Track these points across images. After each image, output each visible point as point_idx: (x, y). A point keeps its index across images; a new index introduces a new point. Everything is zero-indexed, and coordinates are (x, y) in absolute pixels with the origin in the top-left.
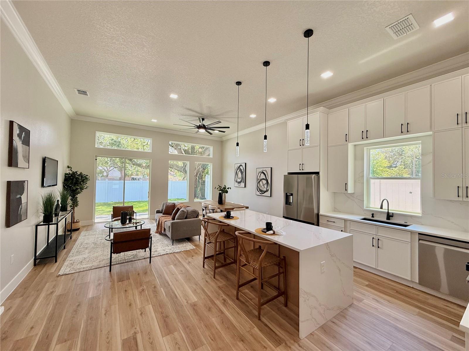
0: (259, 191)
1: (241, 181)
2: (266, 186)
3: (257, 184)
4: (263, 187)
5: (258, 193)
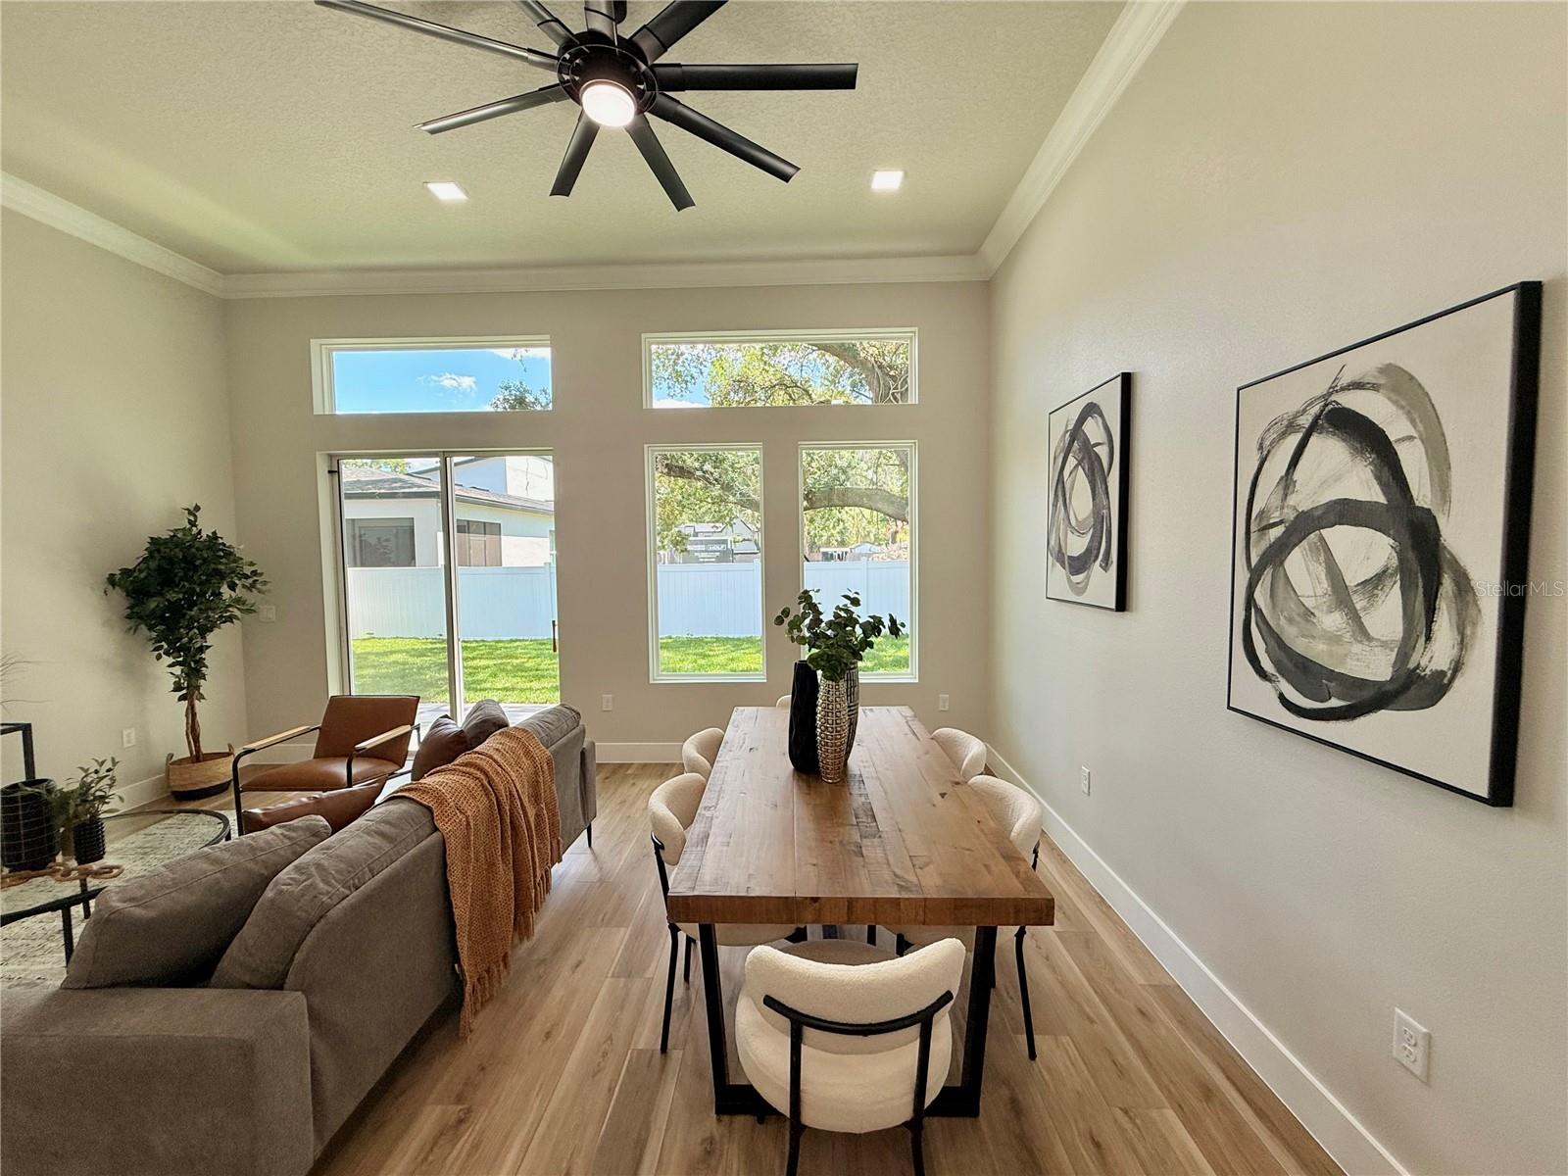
0: (1267, 664)
1: (1088, 550)
2: (1387, 615)
3: (1243, 577)
4: (1333, 621)
5: (1261, 697)
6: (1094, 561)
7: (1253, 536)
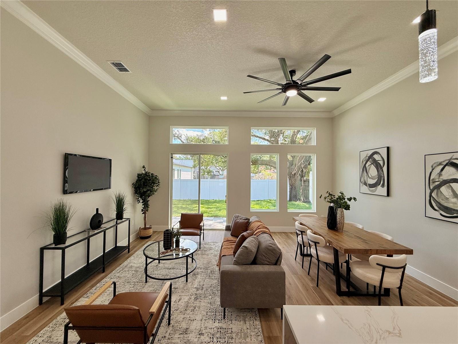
0: (436, 208)
1: (376, 183)
3: (428, 191)
4: (454, 200)
6: (379, 185)
7: (431, 184)
